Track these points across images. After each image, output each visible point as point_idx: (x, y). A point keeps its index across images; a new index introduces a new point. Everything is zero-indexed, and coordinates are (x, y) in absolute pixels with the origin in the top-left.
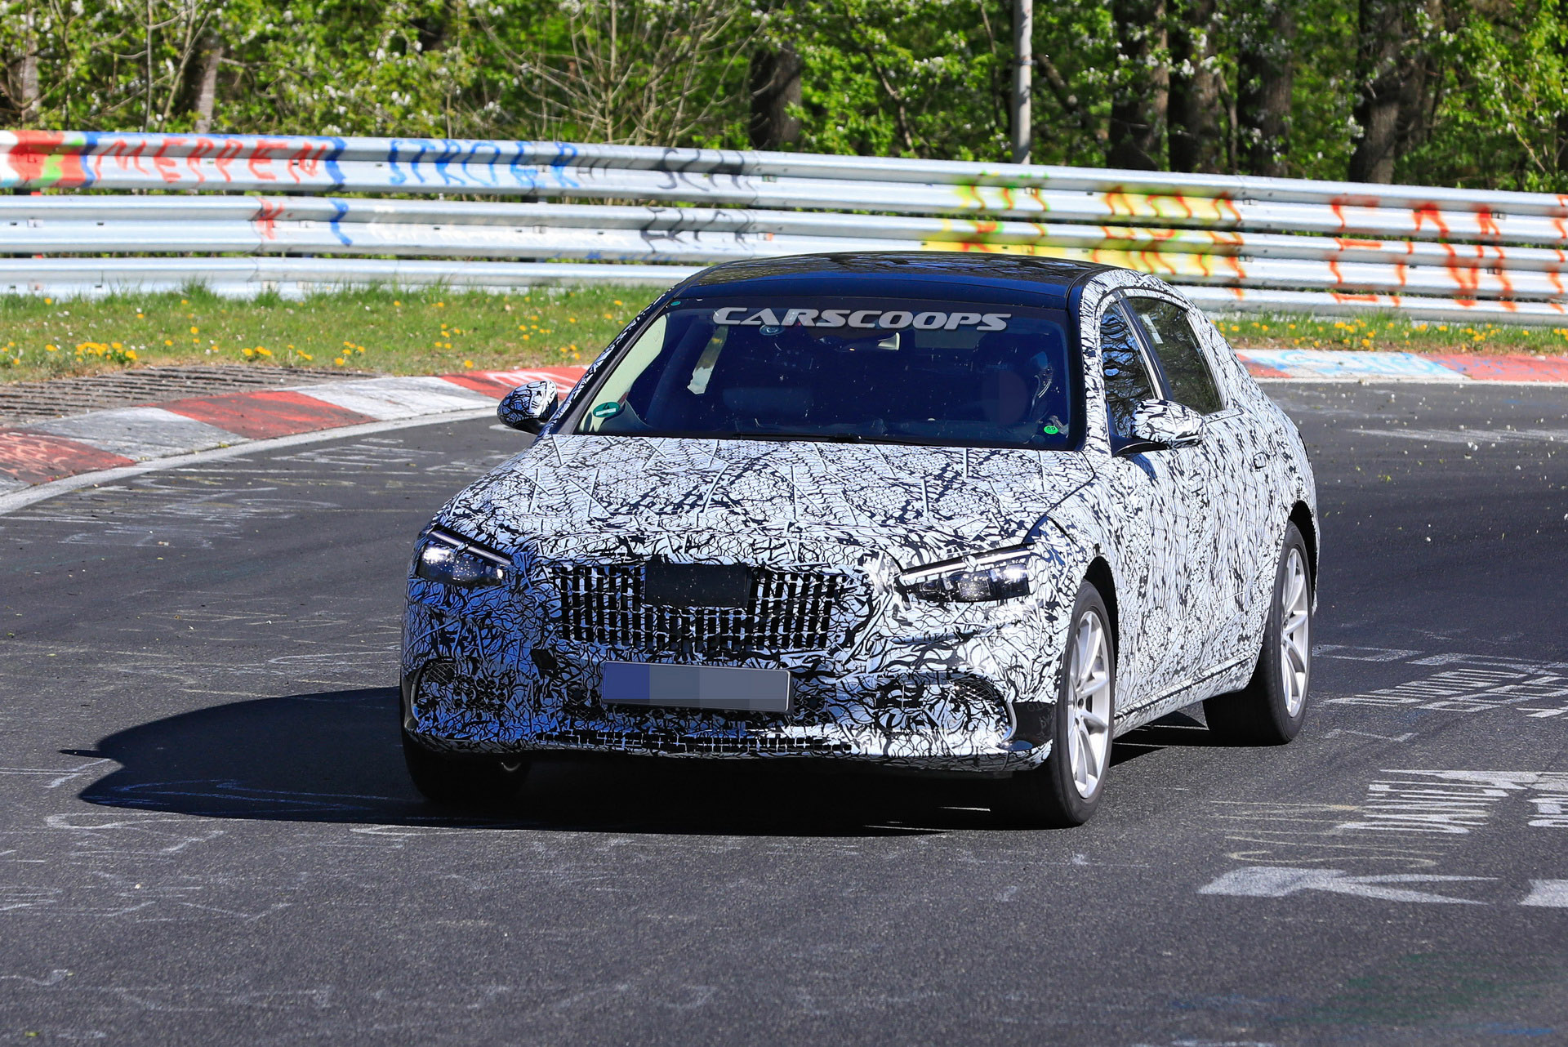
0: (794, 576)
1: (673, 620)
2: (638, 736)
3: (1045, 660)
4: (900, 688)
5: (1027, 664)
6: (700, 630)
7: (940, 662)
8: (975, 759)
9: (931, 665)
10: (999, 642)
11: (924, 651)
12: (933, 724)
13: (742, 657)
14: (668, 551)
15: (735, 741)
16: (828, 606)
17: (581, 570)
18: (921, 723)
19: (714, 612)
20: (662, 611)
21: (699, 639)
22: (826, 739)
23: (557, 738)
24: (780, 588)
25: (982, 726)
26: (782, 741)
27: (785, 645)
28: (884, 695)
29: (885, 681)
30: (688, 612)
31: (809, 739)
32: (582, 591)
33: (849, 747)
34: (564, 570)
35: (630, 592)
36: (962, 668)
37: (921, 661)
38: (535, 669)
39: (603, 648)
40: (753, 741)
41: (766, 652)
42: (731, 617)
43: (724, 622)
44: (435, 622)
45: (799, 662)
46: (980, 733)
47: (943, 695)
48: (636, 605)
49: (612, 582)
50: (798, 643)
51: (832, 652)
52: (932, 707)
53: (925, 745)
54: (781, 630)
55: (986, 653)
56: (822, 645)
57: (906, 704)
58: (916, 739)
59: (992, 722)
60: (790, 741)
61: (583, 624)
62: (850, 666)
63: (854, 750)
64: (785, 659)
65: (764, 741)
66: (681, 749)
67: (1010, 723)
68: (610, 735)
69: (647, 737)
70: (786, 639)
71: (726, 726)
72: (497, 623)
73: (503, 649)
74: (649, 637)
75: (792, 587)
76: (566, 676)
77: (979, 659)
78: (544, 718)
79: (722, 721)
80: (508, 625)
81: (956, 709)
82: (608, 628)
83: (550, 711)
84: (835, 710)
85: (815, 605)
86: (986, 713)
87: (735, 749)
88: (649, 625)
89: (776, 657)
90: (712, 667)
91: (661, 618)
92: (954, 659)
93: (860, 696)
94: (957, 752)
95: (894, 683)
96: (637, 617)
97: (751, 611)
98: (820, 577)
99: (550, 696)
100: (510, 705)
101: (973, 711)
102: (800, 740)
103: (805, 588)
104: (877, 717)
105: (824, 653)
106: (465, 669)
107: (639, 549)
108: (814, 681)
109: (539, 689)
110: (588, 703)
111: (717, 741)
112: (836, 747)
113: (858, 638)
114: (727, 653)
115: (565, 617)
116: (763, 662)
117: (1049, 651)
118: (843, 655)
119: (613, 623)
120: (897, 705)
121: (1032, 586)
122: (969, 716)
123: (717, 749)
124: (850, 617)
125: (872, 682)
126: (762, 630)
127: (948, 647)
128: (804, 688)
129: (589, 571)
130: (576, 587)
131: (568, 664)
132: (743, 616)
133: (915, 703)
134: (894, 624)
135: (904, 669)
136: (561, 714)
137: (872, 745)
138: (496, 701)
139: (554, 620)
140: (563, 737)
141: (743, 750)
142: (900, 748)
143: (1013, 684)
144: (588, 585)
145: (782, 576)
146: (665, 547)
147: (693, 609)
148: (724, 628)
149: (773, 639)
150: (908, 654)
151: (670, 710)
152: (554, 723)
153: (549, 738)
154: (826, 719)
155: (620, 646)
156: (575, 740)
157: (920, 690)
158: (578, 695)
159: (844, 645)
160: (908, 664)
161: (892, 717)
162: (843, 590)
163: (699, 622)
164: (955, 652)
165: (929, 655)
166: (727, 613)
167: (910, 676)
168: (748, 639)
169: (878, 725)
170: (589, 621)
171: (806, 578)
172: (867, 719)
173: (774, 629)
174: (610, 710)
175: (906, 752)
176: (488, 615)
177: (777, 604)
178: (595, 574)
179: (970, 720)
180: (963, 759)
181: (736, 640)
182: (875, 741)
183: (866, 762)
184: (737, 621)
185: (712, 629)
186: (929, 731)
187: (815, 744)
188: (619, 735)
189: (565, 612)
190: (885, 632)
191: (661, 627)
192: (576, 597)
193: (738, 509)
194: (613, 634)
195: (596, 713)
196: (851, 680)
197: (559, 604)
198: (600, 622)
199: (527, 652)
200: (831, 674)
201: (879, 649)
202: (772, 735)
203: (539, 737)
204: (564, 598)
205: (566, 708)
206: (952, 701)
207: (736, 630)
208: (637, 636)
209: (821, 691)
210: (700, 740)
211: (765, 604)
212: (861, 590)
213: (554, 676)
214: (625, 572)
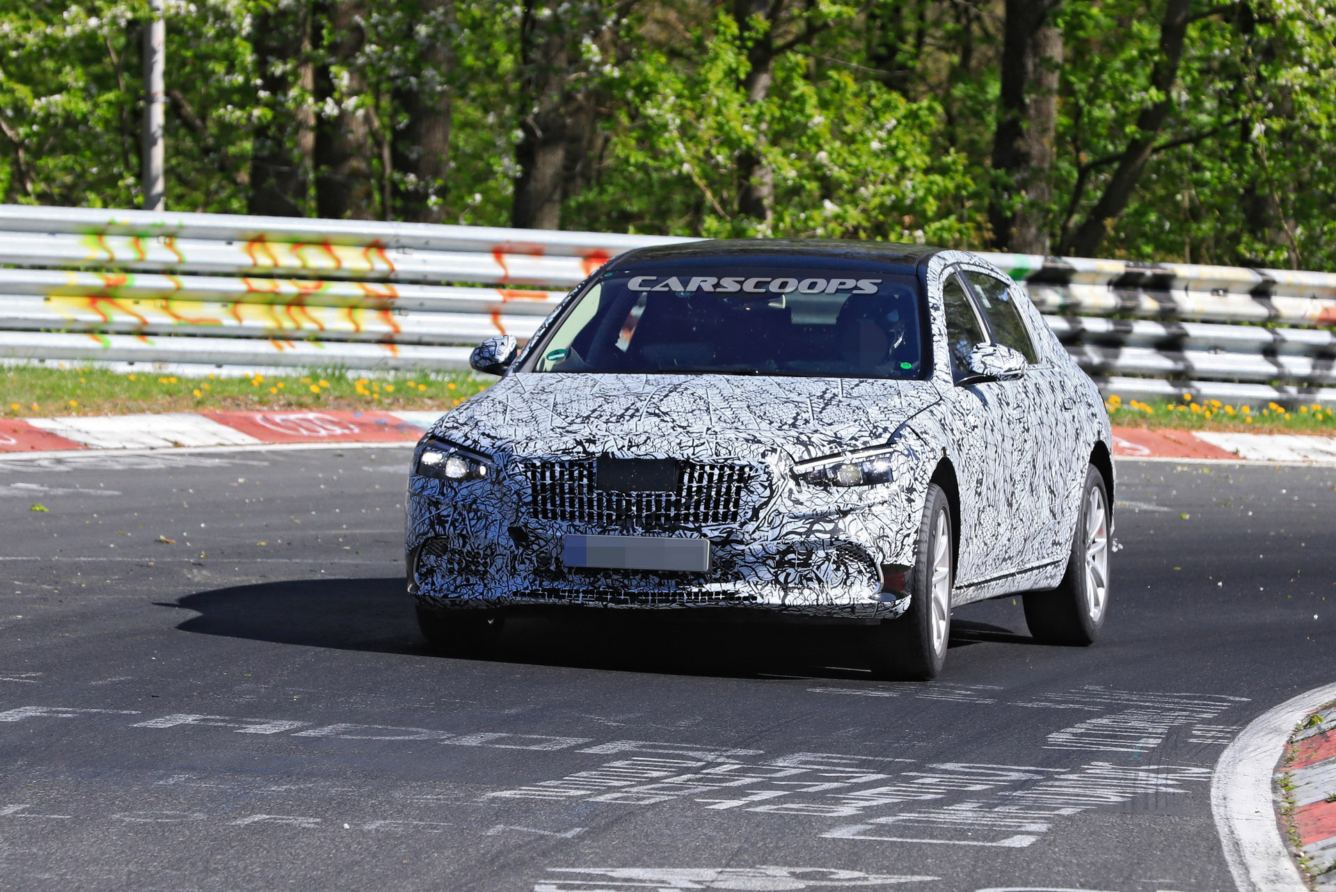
0: (712, 467)
1: (619, 502)
2: (592, 592)
3: (905, 532)
4: (794, 552)
5: (892, 535)
6: (639, 510)
7: (825, 532)
8: (853, 608)
9: (818, 535)
10: (870, 517)
11: (812, 524)
12: (820, 581)
13: (672, 530)
14: (615, 450)
15: (667, 595)
16: (739, 490)
17: (547, 465)
18: (811, 579)
19: (650, 495)
20: (610, 495)
21: (639, 517)
22: (737, 592)
23: (529, 595)
24: (701, 476)
25: (857, 582)
26: (704, 594)
27: (706, 520)
28: (782, 558)
29: (783, 547)
30: (630, 496)
31: (724, 592)
32: (548, 481)
33: (755, 598)
34: (534, 465)
35: (585, 481)
36: (842, 537)
37: (810, 532)
38: (512, 542)
39: (565, 524)
40: (681, 595)
41: (691, 525)
42: (664, 499)
43: (658, 503)
44: (433, 509)
45: (716, 533)
46: (856, 588)
47: (827, 558)
48: (590, 491)
49: (571, 474)
50: (715, 519)
51: (742, 525)
52: (819, 567)
53: (814, 596)
54: (702, 508)
55: (861, 526)
56: (734, 519)
57: (799, 565)
58: (806, 592)
59: (865, 579)
60: (710, 594)
61: (549, 506)
62: (756, 536)
63: (759, 600)
64: (705, 530)
65: (689, 594)
66: (625, 602)
67: (879, 580)
68: (570, 591)
69: (599, 593)
70: (706, 515)
71: (660, 584)
72: (482, 507)
73: (486, 527)
74: (600, 516)
75: (711, 475)
76: (535, 547)
77: (855, 530)
78: (519, 580)
79: (657, 580)
80: (490, 509)
81: (837, 569)
82: (568, 509)
83: (523, 574)
84: (745, 571)
85: (729, 488)
86: (860, 572)
87: (667, 601)
88: (600, 506)
89: (698, 529)
90: (649, 537)
91: (609, 501)
92: (835, 531)
93: (764, 559)
94: (838, 602)
95: (790, 549)
96: (590, 501)
97: (679, 494)
98: (732, 467)
99: (523, 562)
100: (492, 570)
101: (851, 571)
102: (718, 593)
103: (721, 476)
104: (776, 575)
105: (736, 526)
106: (457, 544)
107: (592, 448)
108: (728, 548)
109: (514, 558)
110: (552, 568)
111: (653, 595)
112: (745, 598)
113: (762, 514)
114: (661, 526)
115: (535, 502)
116: (689, 534)
117: (909, 525)
118: (751, 527)
119: (572, 505)
120: (792, 565)
121: (895, 475)
122: (848, 574)
123: (653, 601)
124: (755, 497)
125: (773, 548)
126: (688, 508)
127: (831, 521)
128: (721, 553)
129: (553, 465)
130: (543, 478)
131: (537, 538)
132: (673, 498)
133: (805, 564)
134: (789, 503)
135: (797, 538)
136: (532, 577)
137: (772, 596)
138: (481, 568)
139: (526, 504)
140: (533, 594)
141: (674, 601)
142: (794, 599)
143: (881, 550)
144: (553, 477)
145: (702, 467)
146: (612, 447)
147: (634, 493)
148: (658, 508)
149: (696, 516)
150: (800, 526)
151: (616, 571)
152: (527, 583)
153: (523, 595)
154: (737, 577)
155: (577, 522)
156: (543, 596)
157: (810, 553)
158: (545, 561)
159: (751, 520)
160: (800, 534)
161: (788, 575)
162: (750, 477)
163: (639, 503)
164: (836, 525)
165: (816, 527)
166: (660, 495)
167: (802, 543)
168: (677, 516)
169: (777, 581)
170: (553, 504)
171: (722, 468)
172: (769, 577)
173: (697, 507)
174: (570, 573)
175: (799, 602)
176: (475, 501)
177: (699, 489)
178: (557, 469)
179: (848, 577)
180: (843, 607)
181: (667, 517)
182: (775, 593)
183: (767, 610)
184: (668, 501)
185: (649, 509)
186: (817, 586)
187: (729, 596)
188: (577, 592)
189: (535, 498)
190: (782, 509)
191: (609, 507)
192: (543, 485)
193: (667, 418)
194: (572, 513)
195: (559, 575)
196: (756, 546)
197: (529, 491)
198: (562, 504)
199: (505, 529)
200: (741, 542)
201: (778, 522)
202: (695, 590)
203: (515, 594)
204: (534, 486)
205: (536, 572)
206: (834, 562)
207: (667, 509)
208: (591, 515)
209: (733, 555)
210: (640, 594)
211: (690, 488)
212: (764, 477)
213: (527, 547)
214: (581, 466)
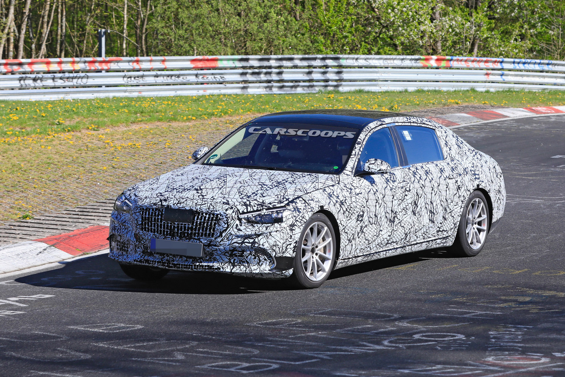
0: (206, 214)
1: (171, 226)
2: (160, 262)
3: (288, 243)
4: (236, 250)
5: (280, 245)
6: (178, 230)
7: (249, 243)
8: (261, 274)
9: (246, 244)
10: (270, 237)
11: (244, 239)
12: (248, 263)
13: (190, 238)
14: (172, 205)
15: (187, 265)
16: (215, 224)
17: (147, 209)
18: (244, 262)
19: (182, 224)
20: (168, 223)
21: (177, 233)
22: (213, 266)
23: (139, 261)
24: (201, 217)
25: (264, 264)
26: (200, 266)
27: (202, 236)
28: (232, 253)
29: (232, 249)
30: (175, 224)
31: (208, 266)
32: (147, 216)
33: (220, 269)
34: (143, 209)
35: (160, 217)
36: (257, 245)
37: (243, 242)
38: (135, 240)
39: (152, 234)
40: (192, 266)
41: (196, 238)
43: (185, 227)
45: (206, 241)
46: (263, 266)
47: (251, 254)
49: (155, 213)
50: (206, 235)
51: (216, 238)
52: (247, 257)
53: (245, 269)
54: (201, 231)
55: (265, 241)
56: (213, 236)
57: (239, 256)
58: (242, 267)
59: (268, 263)
60: (203, 266)
61: (147, 226)
62: (221, 243)
63: (222, 270)
64: (202, 240)
65: (195, 266)
66: (172, 267)
67: (274, 263)
68: (153, 261)
69: (163, 263)
70: (202, 233)
72: (126, 224)
73: (127, 233)
74: (164, 231)
75: (205, 217)
76: (142, 242)
77: (263, 242)
78: (137, 255)
79: (185, 259)
80: (129, 225)
81: (255, 258)
82: (153, 228)
83: (139, 253)
84: (218, 257)
85: (211, 223)
86: (265, 260)
87: (187, 268)
88: (164, 228)
89: (199, 239)
90: (181, 241)
91: (168, 226)
92: (254, 242)
93: (225, 252)
94: (254, 272)
95: (234, 249)
96: (161, 225)
97: (193, 224)
98: (213, 215)
99: (139, 248)
100: (129, 250)
101: (261, 259)
102: (206, 266)
103: (209, 218)
104: (230, 260)
105: (213, 239)
106: (119, 238)
107: (164, 203)
108: (210, 247)
109: (136, 246)
110: (149, 251)
111: (182, 265)
112: (216, 269)
113: (224, 235)
114: (185, 237)
115: (142, 224)
116: (195, 241)
117: (291, 240)
118: (219, 240)
119: (155, 227)
120: (236, 256)
121: (284, 220)
122: (260, 260)
123: (182, 267)
124: (221, 227)
125: (228, 248)
126: (196, 230)
127: (252, 238)
128: (208, 250)
129: (150, 209)
130: (146, 215)
131: (143, 239)
132: (190, 226)
133: (242, 256)
134: (236, 230)
135: (238, 245)
136: (142, 254)
137: (228, 269)
138: (126, 249)
139: (139, 225)
140: (140, 261)
141: (189, 268)
142: (237, 270)
143: (275, 251)
144: (149, 214)
145: (202, 214)
147: (176, 223)
148: (185, 230)
149: (198, 233)
150: (239, 240)
151: (171, 255)
152: (140, 256)
153: (137, 261)
154: (215, 260)
155: (156, 234)
156: (143, 262)
157: (243, 251)
158: (146, 248)
159: (219, 237)
160: (239, 243)
161: (235, 260)
162: (220, 219)
163: (178, 227)
164: (255, 240)
165: (246, 241)
166: (186, 225)
167: (240, 247)
168: (191, 233)
169: (230, 262)
170: (148, 226)
171: (209, 215)
172: (227, 260)
173: (199, 230)
174: (155, 253)
175: (238, 271)
176: (125, 222)
177: (200, 223)
178: (151, 211)
179: (260, 262)
180: (257, 274)
181: (188, 233)
182: (229, 267)
183: (225, 274)
184: (188, 227)
185: (181, 230)
186: (247, 265)
187: (210, 267)
188: (155, 262)
189: (142, 222)
190: (233, 233)
191: (167, 228)
192: (145, 217)
194: (154, 230)
195: (151, 254)
196: (222, 247)
197: (141, 219)
198: (151, 226)
199: (133, 234)
200: (215, 246)
201: (230, 238)
202: (198, 264)
203: (135, 261)
204: (142, 217)
205: (143, 252)
206: (254, 255)
207: (188, 230)
208: (161, 231)
209: (213, 251)
210: (177, 264)
211: (197, 222)
212: (225, 219)
213: (140, 242)
214: (159, 210)
